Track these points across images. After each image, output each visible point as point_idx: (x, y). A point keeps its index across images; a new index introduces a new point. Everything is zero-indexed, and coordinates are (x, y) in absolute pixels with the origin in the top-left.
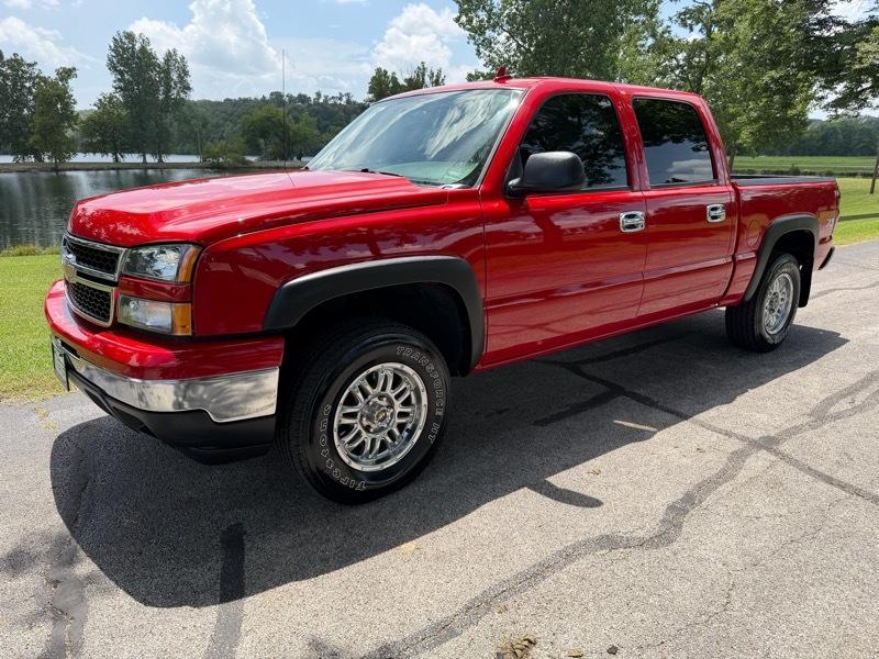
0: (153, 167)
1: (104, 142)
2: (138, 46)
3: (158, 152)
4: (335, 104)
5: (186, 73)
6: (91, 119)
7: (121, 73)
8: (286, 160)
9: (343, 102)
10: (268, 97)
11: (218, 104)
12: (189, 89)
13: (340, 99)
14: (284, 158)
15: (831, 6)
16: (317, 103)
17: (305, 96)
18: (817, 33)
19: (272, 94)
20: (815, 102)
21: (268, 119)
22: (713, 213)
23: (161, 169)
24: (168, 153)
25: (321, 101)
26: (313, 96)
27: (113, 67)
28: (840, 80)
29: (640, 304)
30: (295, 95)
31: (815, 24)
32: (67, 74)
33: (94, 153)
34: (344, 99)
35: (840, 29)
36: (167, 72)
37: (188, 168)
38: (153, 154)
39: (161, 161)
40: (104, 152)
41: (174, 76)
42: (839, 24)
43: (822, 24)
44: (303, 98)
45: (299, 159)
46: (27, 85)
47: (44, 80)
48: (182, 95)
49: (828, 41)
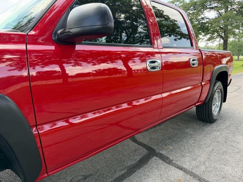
15: (205, 14)
18: (201, 21)
20: (202, 40)
22: (193, 62)
28: (209, 33)
29: (162, 108)
31: (201, 19)
35: (208, 20)
42: (207, 18)
43: (203, 18)
49: (205, 23)
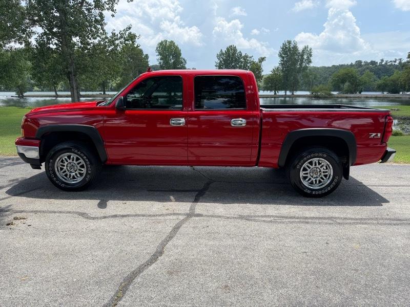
0: (289, 96)
1: (271, 87)
2: (292, 46)
3: (292, 90)
4: (391, 65)
5: (311, 56)
6: (269, 77)
7: (283, 58)
8: (353, 93)
9: (397, 63)
10: (354, 63)
11: (329, 68)
12: (311, 62)
13: (395, 62)
14: (352, 93)
16: (381, 65)
17: (374, 62)
19: (356, 62)
21: (347, 74)
23: (292, 97)
24: (296, 90)
25: (383, 63)
26: (379, 61)
27: (280, 56)
30: (369, 61)
32: (262, 59)
33: (267, 90)
34: (398, 62)
36: (302, 56)
37: (303, 97)
38: (290, 91)
39: (293, 94)
40: (271, 90)
41: (305, 57)
44: (373, 63)
45: (360, 93)
46: (248, 65)
47: (254, 63)
48: (307, 65)
